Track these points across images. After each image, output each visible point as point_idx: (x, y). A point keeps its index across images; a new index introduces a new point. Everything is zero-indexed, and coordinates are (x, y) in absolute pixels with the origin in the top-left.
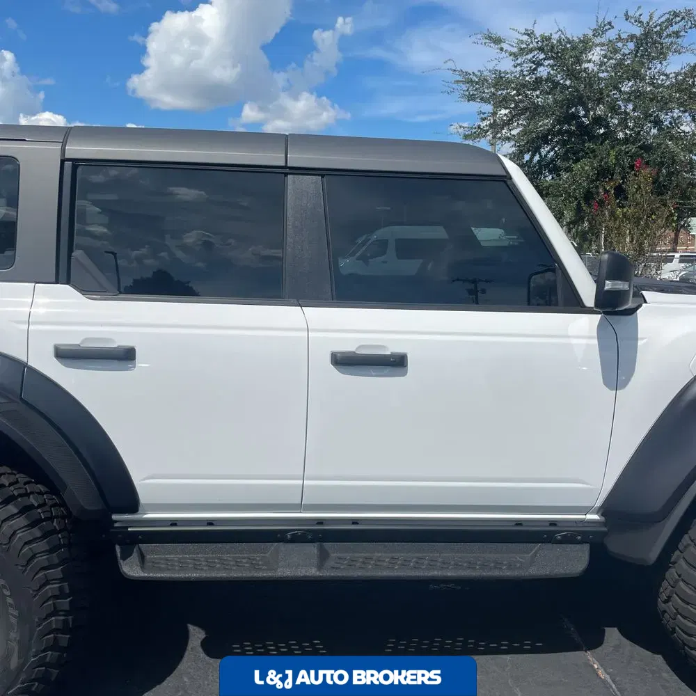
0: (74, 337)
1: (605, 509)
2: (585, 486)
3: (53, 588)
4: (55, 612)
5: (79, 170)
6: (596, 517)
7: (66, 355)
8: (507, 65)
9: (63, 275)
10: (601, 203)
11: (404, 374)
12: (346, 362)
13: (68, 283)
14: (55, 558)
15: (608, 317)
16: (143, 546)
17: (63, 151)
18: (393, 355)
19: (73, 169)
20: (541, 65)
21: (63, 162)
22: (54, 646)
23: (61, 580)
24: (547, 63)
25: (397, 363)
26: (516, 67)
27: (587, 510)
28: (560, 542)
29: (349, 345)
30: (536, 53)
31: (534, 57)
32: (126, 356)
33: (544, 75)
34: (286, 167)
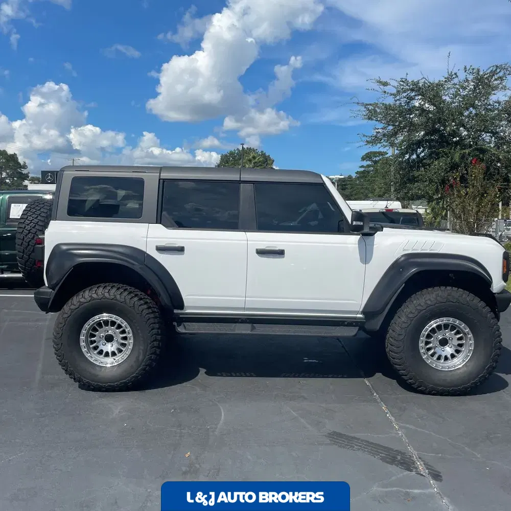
0: (163, 243)
1: (363, 312)
2: (355, 302)
3: (155, 331)
4: (156, 340)
5: (165, 183)
6: (361, 316)
7: (160, 249)
8: (390, 101)
9: (159, 221)
10: (451, 186)
11: (284, 257)
12: (261, 252)
13: (160, 224)
14: (156, 320)
15: (365, 237)
16: (184, 323)
17: (160, 176)
18: (279, 250)
19: (163, 182)
20: (413, 99)
21: (159, 180)
22: (154, 353)
23: (158, 329)
24: (417, 98)
25: (281, 253)
26: (396, 101)
27: (357, 313)
28: (347, 326)
29: (262, 246)
30: (409, 92)
31: (407, 95)
32: (181, 250)
33: (417, 104)
34: (240, 181)
